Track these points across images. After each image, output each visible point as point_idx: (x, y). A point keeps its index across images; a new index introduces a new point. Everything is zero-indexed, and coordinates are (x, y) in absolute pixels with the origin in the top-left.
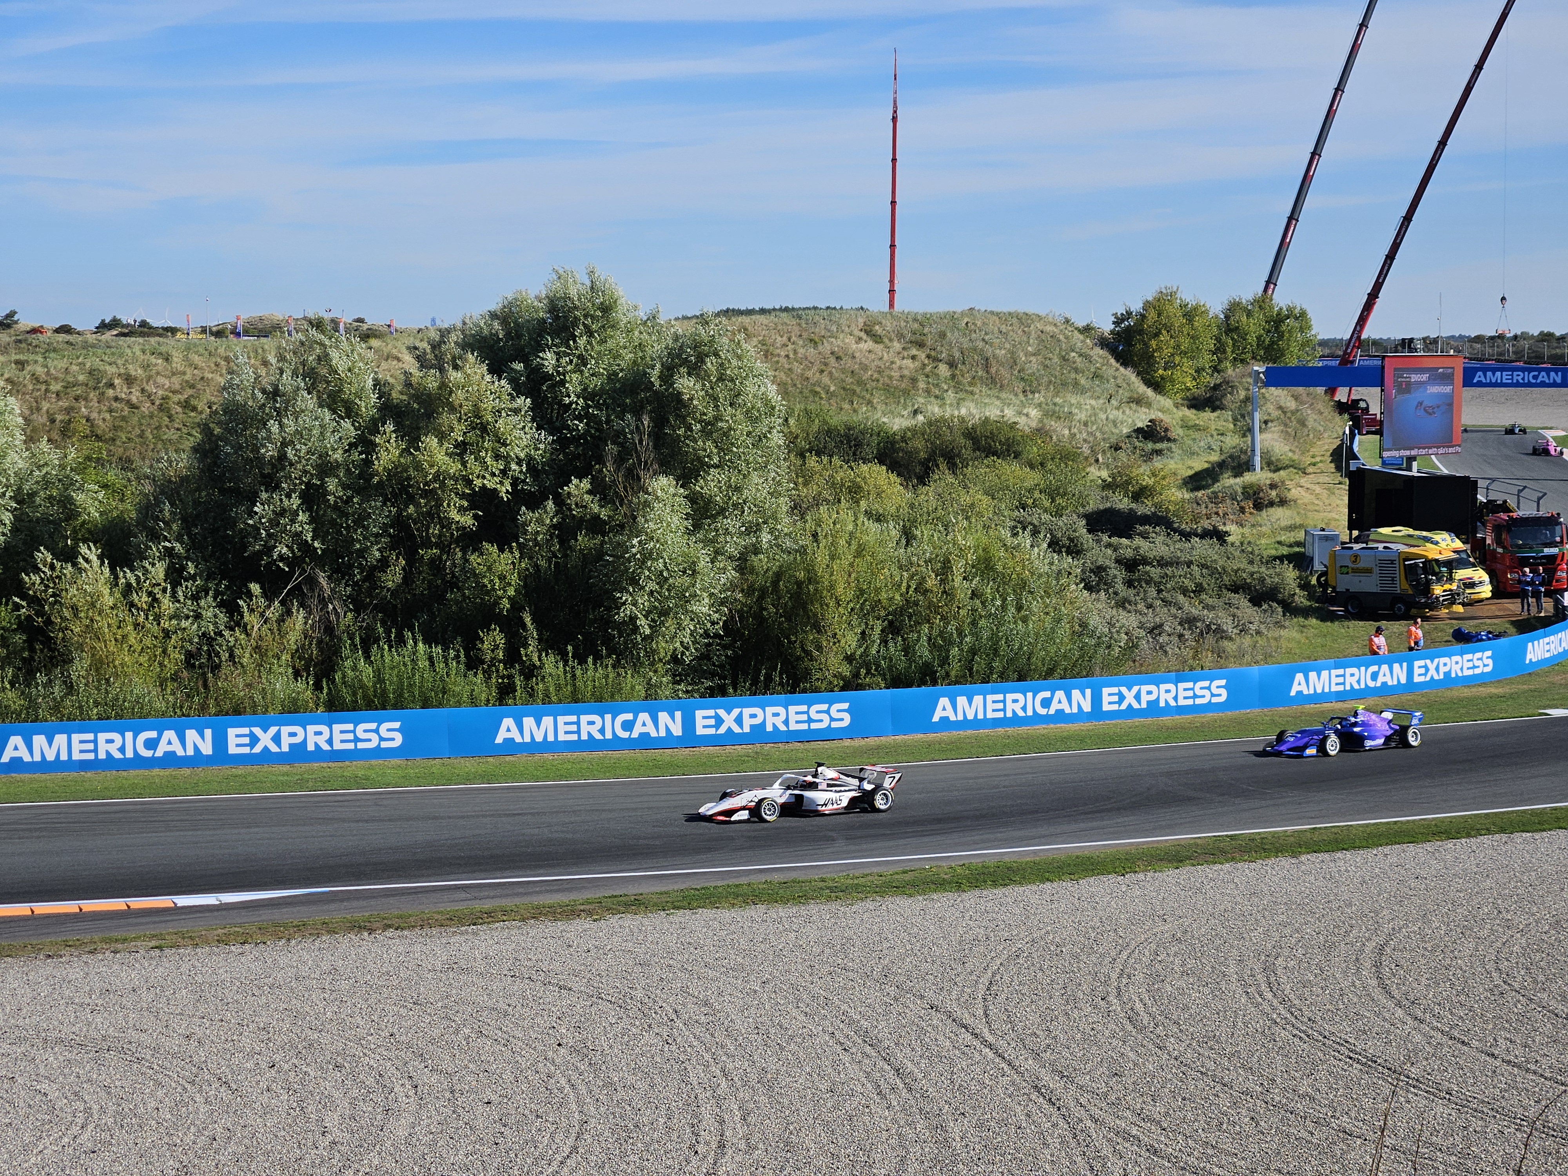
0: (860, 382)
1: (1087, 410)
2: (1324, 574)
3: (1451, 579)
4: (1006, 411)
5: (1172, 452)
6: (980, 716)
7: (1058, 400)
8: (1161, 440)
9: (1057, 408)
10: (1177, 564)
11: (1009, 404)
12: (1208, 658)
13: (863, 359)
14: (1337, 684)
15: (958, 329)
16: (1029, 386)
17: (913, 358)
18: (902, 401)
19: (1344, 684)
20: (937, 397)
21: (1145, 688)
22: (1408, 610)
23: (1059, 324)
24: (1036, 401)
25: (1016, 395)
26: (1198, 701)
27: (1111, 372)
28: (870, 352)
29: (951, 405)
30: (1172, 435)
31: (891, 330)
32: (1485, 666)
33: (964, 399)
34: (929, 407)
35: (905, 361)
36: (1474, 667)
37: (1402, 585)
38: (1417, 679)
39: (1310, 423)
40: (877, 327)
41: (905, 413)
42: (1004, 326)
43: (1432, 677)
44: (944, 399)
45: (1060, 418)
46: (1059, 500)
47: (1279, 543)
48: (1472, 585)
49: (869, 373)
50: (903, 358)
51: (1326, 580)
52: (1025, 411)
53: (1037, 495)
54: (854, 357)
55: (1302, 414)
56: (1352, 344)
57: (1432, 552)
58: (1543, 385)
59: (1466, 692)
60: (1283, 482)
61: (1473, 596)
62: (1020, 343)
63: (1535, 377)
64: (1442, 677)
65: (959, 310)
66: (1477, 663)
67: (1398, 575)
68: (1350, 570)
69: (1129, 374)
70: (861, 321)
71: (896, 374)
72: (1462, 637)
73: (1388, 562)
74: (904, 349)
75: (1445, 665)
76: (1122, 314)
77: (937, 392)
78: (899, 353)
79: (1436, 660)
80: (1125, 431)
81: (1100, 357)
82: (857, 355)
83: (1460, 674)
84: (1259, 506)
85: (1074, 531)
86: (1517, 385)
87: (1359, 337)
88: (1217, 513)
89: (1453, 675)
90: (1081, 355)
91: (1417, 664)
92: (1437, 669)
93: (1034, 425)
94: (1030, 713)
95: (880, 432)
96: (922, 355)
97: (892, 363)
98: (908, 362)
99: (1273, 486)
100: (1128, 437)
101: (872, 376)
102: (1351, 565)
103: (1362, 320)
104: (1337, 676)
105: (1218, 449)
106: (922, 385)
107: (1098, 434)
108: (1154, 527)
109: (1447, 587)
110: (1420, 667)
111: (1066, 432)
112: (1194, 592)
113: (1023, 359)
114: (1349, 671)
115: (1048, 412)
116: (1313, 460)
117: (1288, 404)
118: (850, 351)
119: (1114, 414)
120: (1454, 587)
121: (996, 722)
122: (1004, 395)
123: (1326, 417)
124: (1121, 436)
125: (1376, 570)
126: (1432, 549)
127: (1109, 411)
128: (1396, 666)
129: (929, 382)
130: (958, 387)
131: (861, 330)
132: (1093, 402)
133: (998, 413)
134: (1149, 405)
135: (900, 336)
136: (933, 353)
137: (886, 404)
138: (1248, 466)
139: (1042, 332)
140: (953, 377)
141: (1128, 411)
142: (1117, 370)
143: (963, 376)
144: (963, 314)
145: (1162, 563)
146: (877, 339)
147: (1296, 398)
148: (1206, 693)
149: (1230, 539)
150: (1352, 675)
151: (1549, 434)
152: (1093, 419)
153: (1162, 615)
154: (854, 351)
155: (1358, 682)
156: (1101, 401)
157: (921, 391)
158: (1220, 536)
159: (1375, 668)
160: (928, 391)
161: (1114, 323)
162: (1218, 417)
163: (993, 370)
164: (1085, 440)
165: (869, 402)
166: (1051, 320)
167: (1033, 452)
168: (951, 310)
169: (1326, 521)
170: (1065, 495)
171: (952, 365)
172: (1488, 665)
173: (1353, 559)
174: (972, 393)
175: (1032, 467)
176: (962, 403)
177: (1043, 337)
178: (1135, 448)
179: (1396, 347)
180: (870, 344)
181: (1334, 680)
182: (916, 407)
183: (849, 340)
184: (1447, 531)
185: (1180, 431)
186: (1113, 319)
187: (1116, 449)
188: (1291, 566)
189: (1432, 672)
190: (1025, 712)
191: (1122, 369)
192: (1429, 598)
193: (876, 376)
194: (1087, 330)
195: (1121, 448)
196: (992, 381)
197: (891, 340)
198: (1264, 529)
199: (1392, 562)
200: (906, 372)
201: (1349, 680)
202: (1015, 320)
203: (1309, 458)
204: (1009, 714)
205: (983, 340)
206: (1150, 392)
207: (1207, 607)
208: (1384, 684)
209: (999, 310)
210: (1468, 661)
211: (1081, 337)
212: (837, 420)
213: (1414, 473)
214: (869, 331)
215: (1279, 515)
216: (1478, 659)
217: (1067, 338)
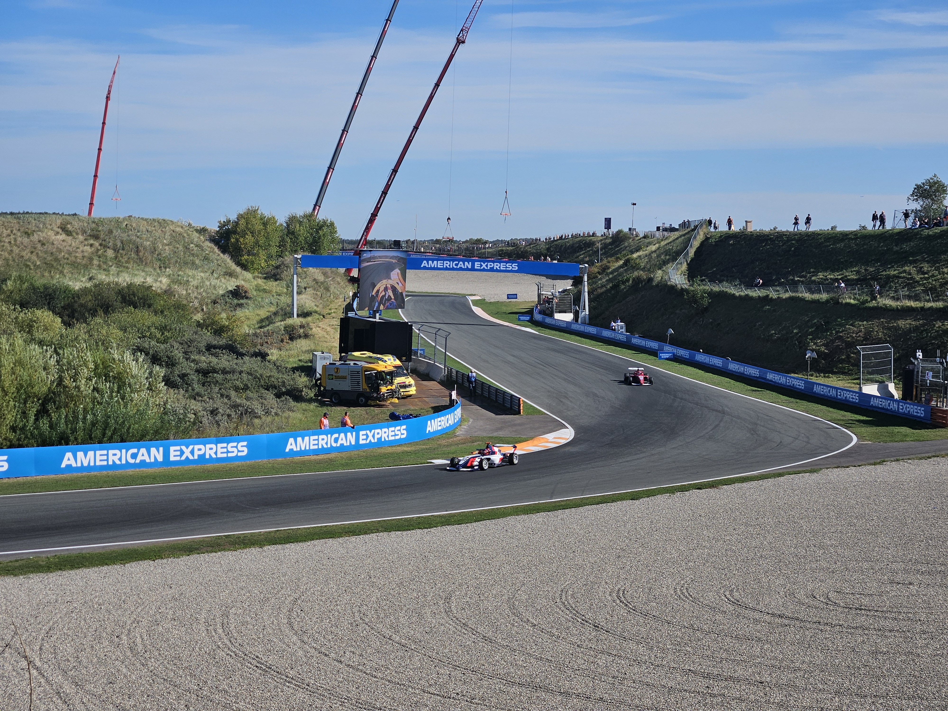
0: (56, 260)
1: (198, 279)
2: (320, 379)
3: (392, 383)
4: (148, 279)
5: (248, 306)
6: (92, 464)
7: (180, 273)
8: (242, 298)
9: (180, 278)
10: (234, 372)
11: (150, 275)
12: (242, 429)
13: (59, 246)
14: (314, 445)
15: (120, 228)
16: (164, 264)
17: (91, 245)
18: (82, 271)
19: (318, 444)
20: (104, 270)
21: (197, 447)
22: (367, 401)
23: (184, 227)
24: (167, 273)
25: (155, 269)
26: (230, 455)
27: (215, 256)
28: (63, 241)
29: (113, 275)
30: (249, 295)
31: (78, 228)
32: (402, 434)
33: (121, 271)
34: (99, 276)
35: (86, 247)
36: (395, 435)
37: (364, 386)
38: (361, 442)
39: (332, 289)
40: (69, 226)
41: (84, 279)
42: (150, 227)
43: (370, 440)
44: (109, 271)
45: (181, 284)
46: (166, 333)
47: (300, 360)
48: (405, 387)
49: (63, 254)
50: (85, 246)
51: (320, 383)
52: (159, 280)
53: (153, 330)
54: (53, 244)
55: (327, 284)
56: (361, 243)
57: (381, 367)
58: (461, 269)
59: (390, 450)
60: (308, 324)
61: (405, 393)
62: (159, 238)
63: (457, 265)
64: (376, 441)
65: (122, 217)
66: (397, 433)
67: (361, 381)
68: (334, 377)
69: (226, 258)
70: (59, 222)
71: (79, 255)
72: (394, 417)
73: (356, 373)
74: (86, 240)
75: (378, 433)
76: (224, 222)
77: (105, 267)
78: (82, 242)
79: (373, 431)
80: (221, 292)
81: (209, 247)
82: (55, 243)
83: (387, 439)
84: (292, 339)
85: (171, 352)
86: (446, 269)
87: (366, 239)
88: (267, 343)
89: (383, 440)
90: (197, 246)
91: (361, 433)
92: (373, 436)
93: (164, 287)
94: (124, 462)
95: (67, 290)
96: (97, 244)
97: (78, 248)
98: (88, 248)
99: (302, 326)
100: (222, 296)
101: (64, 256)
102: (334, 374)
103: (368, 229)
104: (314, 440)
105: (276, 304)
106: (96, 262)
107: (204, 294)
108: (222, 350)
109: (389, 387)
110: (363, 435)
111: (185, 292)
112: (242, 389)
113: (161, 247)
114: (321, 437)
115: (174, 280)
116: (330, 312)
117: (319, 278)
118: (51, 241)
119: (214, 282)
120: (394, 387)
121: (102, 467)
122: (147, 269)
123: (341, 286)
124: (218, 295)
125: (349, 377)
126: (381, 365)
127: (211, 280)
128: (349, 434)
129: (100, 261)
130: (119, 264)
131: (59, 227)
132: (202, 274)
133: (143, 280)
134: (237, 277)
135: (84, 232)
136: (104, 243)
137: (72, 273)
138: (291, 315)
139: (173, 231)
140: (116, 257)
141: (223, 280)
142: (219, 255)
143: (122, 257)
144: (124, 219)
145: (224, 372)
146: (69, 233)
147: (325, 274)
148: (235, 450)
149: (268, 358)
150: (323, 439)
151: (470, 298)
152: (202, 284)
153: (219, 404)
154: (53, 240)
155: (327, 443)
156: (208, 274)
157: (95, 266)
158: (263, 356)
159: (336, 435)
160: (99, 266)
161: (219, 227)
162: (278, 285)
163: (141, 254)
164: (196, 298)
165: (61, 272)
166: (179, 224)
167: (159, 304)
168: (117, 216)
169: (330, 348)
170: (171, 329)
171: (116, 250)
172: (404, 434)
173: (336, 370)
174: (127, 268)
175: (156, 313)
176: (121, 274)
177: (174, 234)
178: (226, 302)
179: (390, 245)
180: (63, 236)
181: (312, 442)
182: (91, 275)
183: (51, 233)
184: (391, 354)
185: (255, 293)
186: (218, 224)
187: (214, 303)
188: (303, 374)
189: (370, 438)
190: (121, 461)
191: (222, 255)
192: (378, 394)
193: (66, 256)
194: (202, 231)
195: (217, 302)
196: (141, 261)
197: (77, 234)
198: (292, 352)
199: (358, 372)
200: (86, 254)
201: (321, 442)
202: (156, 224)
203: (328, 310)
204: (111, 463)
205: (136, 235)
206: (238, 269)
207: (247, 399)
208: (342, 445)
209: (147, 217)
210: (392, 431)
211: (197, 235)
212: (39, 282)
213: (377, 320)
214: (64, 229)
215: (303, 344)
216: (398, 430)
217: (188, 235)
